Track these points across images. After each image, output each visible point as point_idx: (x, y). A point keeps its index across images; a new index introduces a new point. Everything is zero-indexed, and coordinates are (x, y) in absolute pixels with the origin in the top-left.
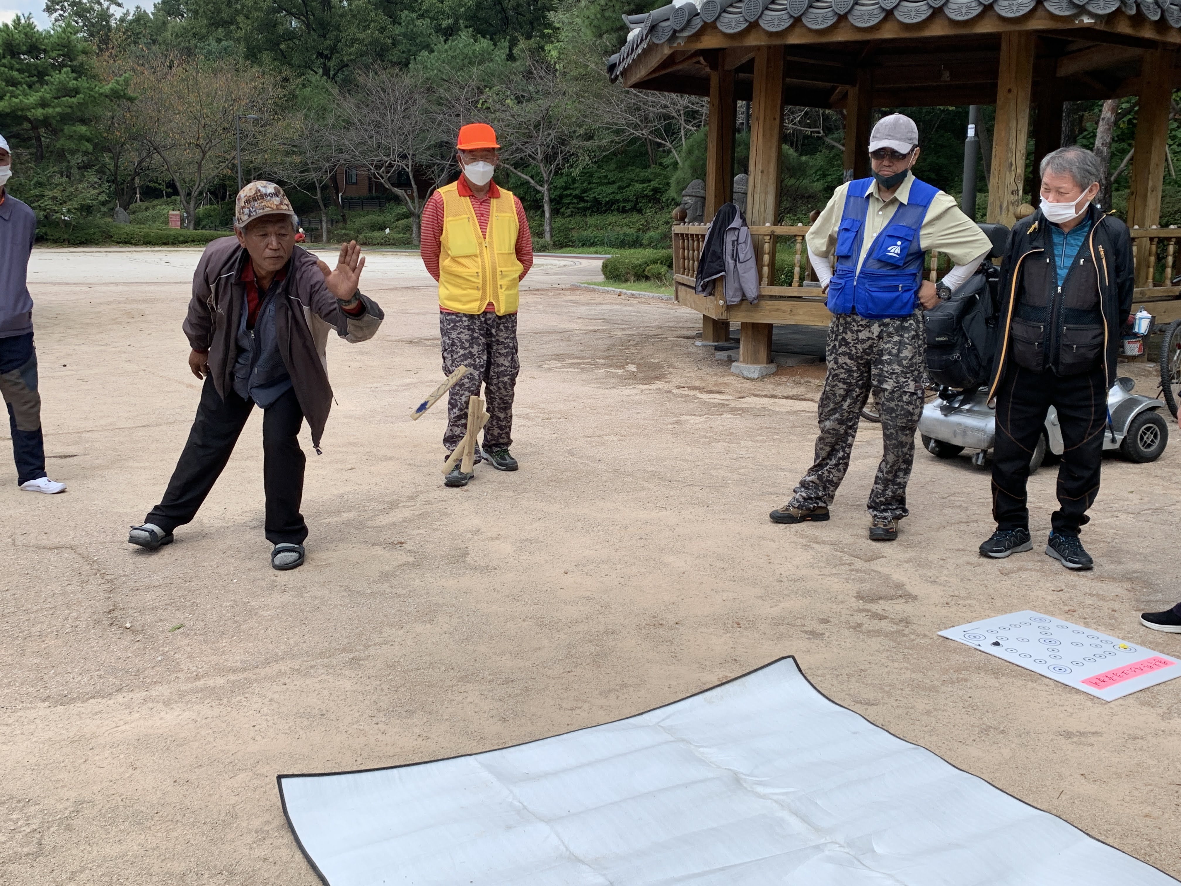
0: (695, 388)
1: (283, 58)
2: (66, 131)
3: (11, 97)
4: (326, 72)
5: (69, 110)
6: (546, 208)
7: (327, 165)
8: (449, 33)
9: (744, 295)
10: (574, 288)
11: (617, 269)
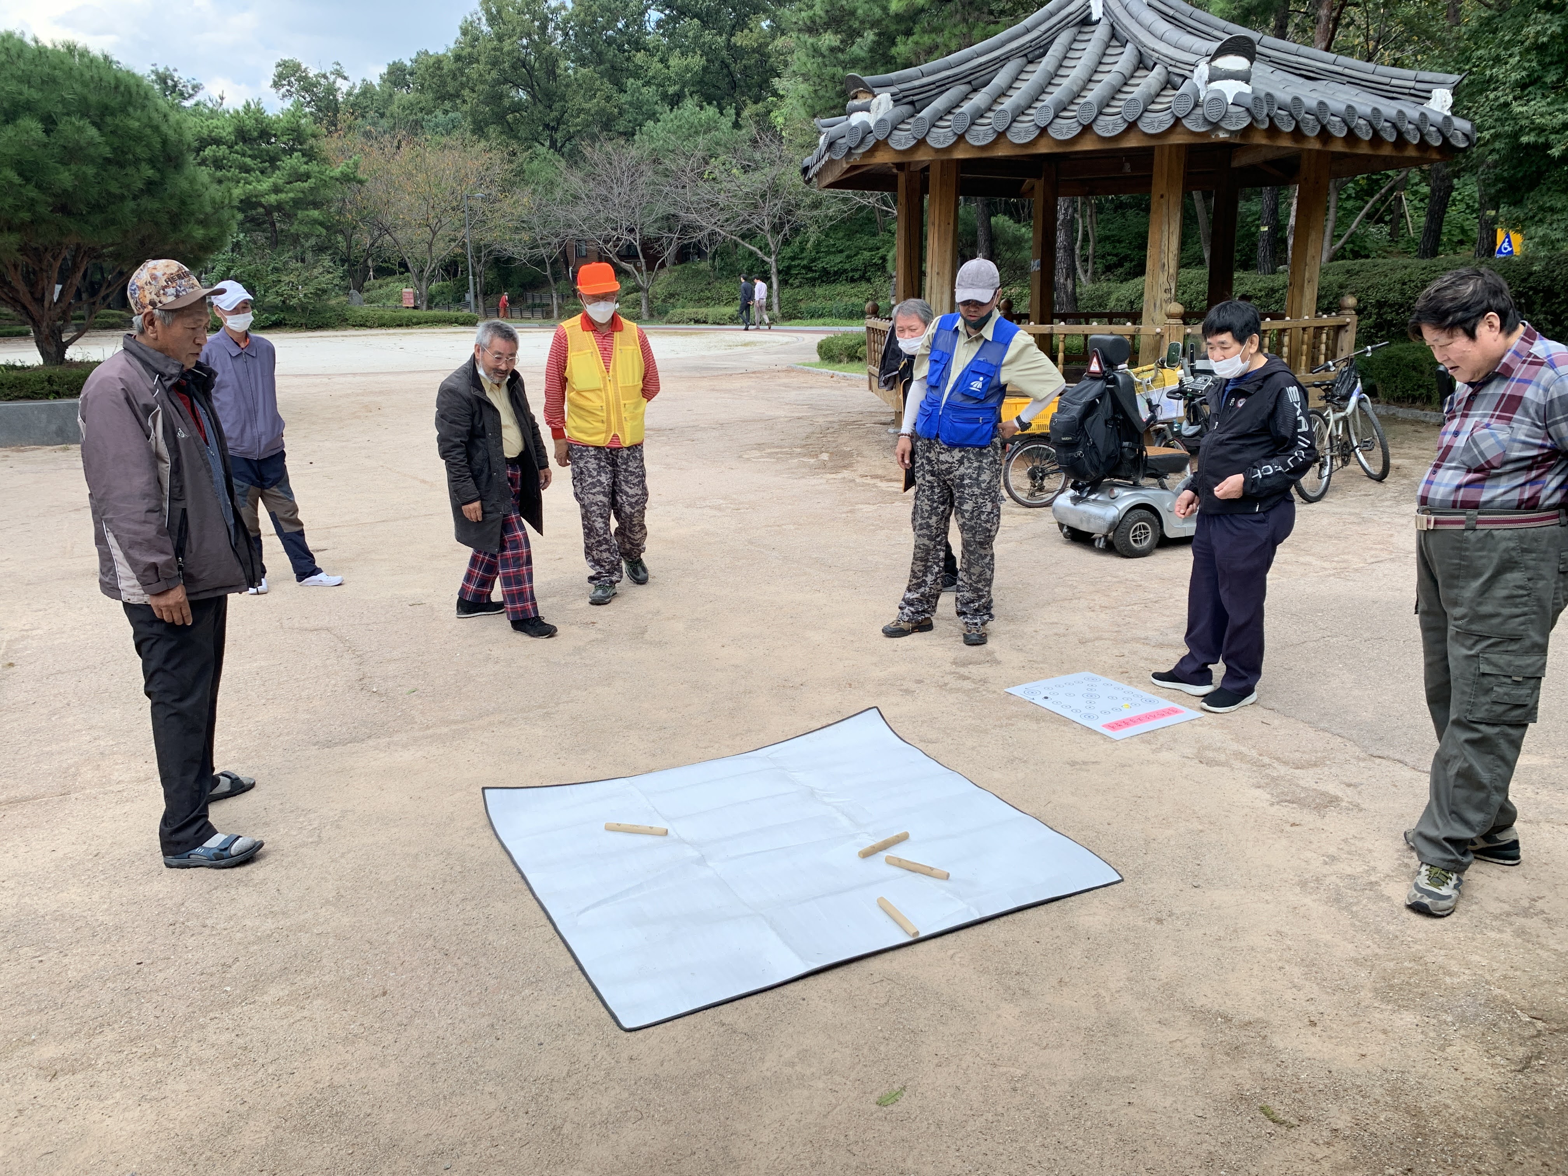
0: (875, 477)
1: (510, 131)
2: (299, 216)
3: (246, 183)
4: (553, 145)
5: (301, 195)
6: (774, 280)
7: (556, 240)
8: (675, 101)
10: (789, 370)
11: (831, 350)
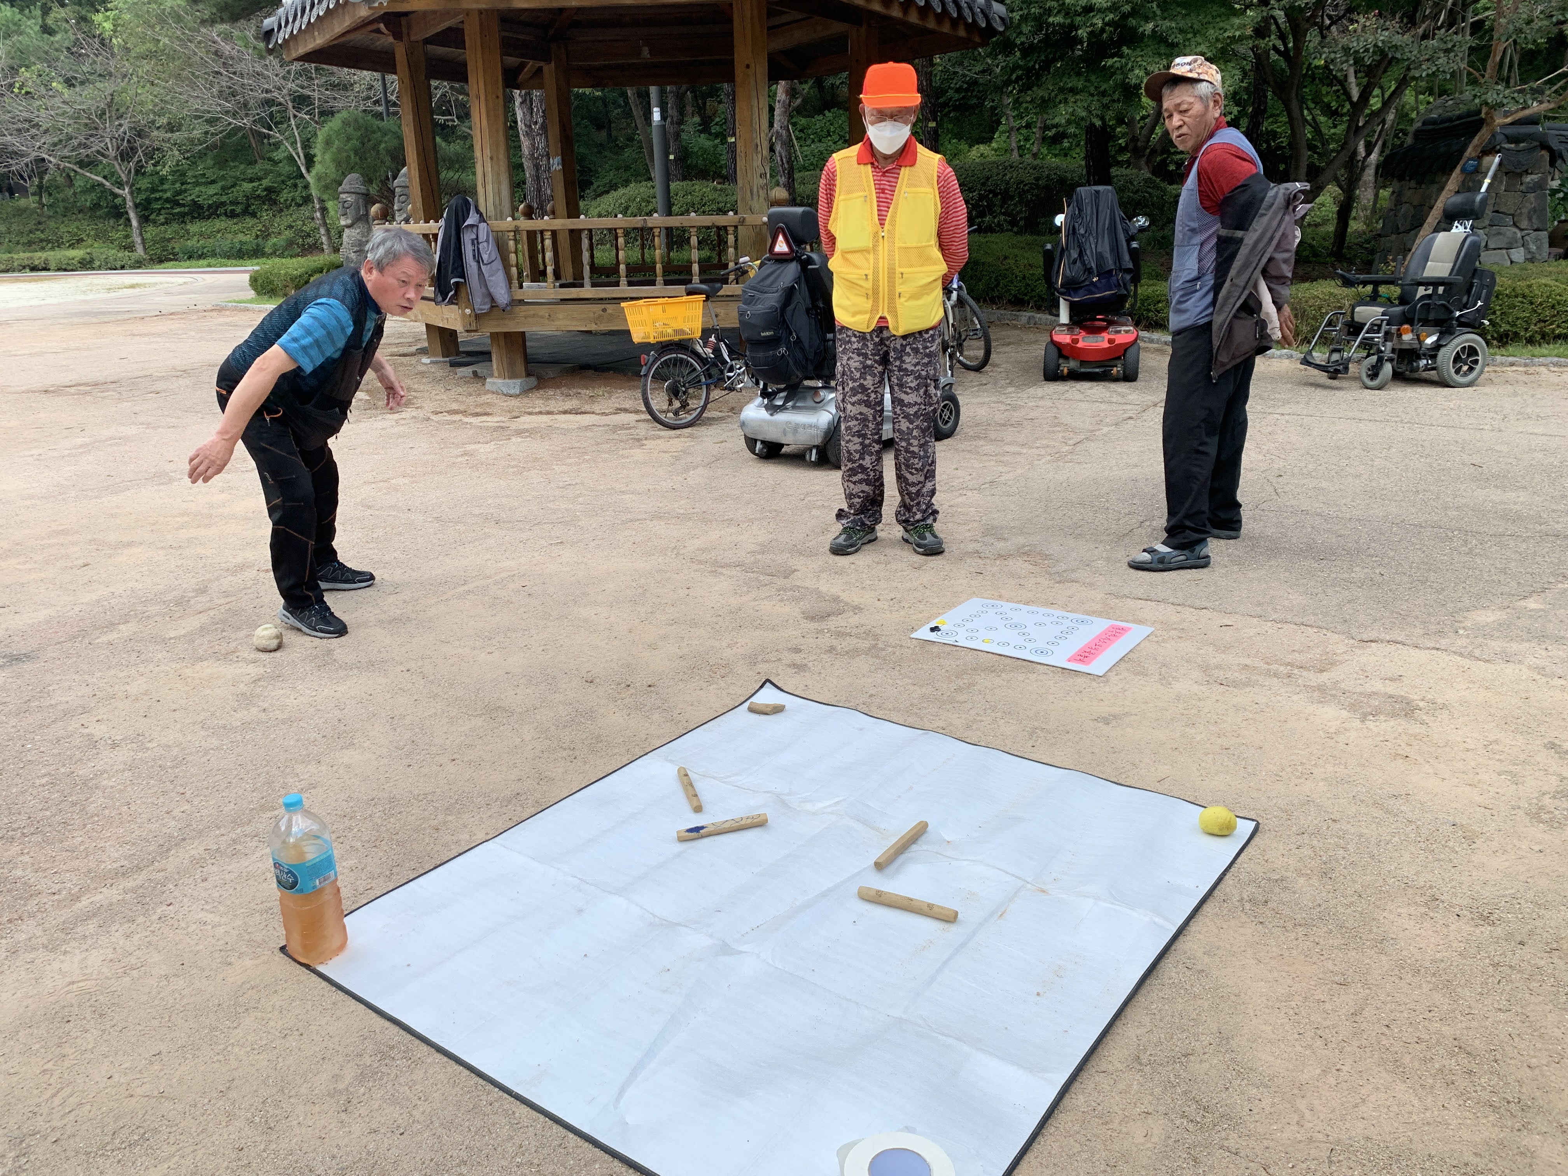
0: (456, 412)
6: (132, 215)
9: (493, 300)
10: (219, 309)
11: (272, 282)
